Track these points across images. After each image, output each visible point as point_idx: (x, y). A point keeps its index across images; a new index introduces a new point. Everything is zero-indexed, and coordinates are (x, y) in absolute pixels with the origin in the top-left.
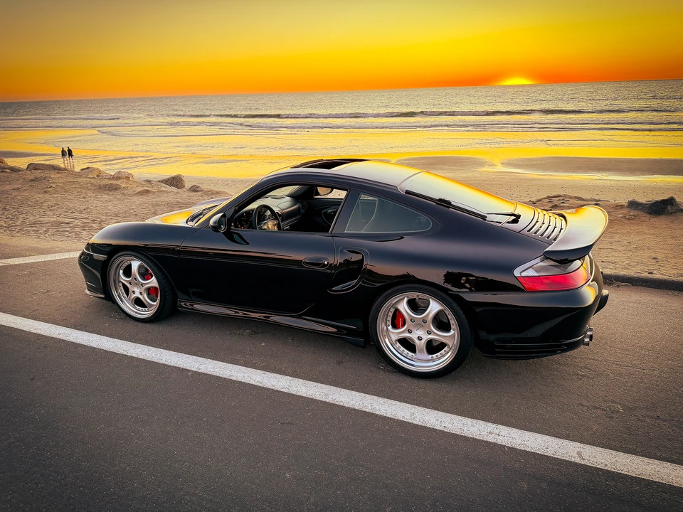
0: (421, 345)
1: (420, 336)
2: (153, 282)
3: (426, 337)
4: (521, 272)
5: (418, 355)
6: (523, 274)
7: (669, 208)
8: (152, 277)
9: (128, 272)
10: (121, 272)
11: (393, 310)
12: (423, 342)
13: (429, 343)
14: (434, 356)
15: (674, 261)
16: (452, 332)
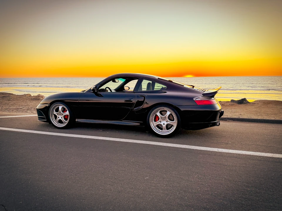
0: (164, 126)
1: (164, 123)
2: (67, 113)
3: (166, 123)
4: (196, 99)
5: (163, 131)
6: (196, 100)
7: (244, 101)
8: (66, 111)
9: (57, 110)
10: (54, 110)
11: (155, 115)
12: (165, 125)
13: (167, 125)
14: (169, 130)
15: (246, 115)
16: (175, 121)
